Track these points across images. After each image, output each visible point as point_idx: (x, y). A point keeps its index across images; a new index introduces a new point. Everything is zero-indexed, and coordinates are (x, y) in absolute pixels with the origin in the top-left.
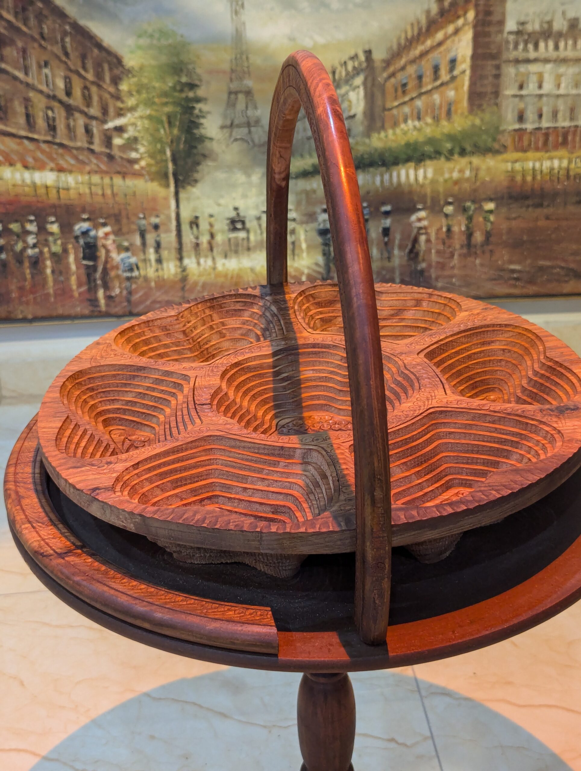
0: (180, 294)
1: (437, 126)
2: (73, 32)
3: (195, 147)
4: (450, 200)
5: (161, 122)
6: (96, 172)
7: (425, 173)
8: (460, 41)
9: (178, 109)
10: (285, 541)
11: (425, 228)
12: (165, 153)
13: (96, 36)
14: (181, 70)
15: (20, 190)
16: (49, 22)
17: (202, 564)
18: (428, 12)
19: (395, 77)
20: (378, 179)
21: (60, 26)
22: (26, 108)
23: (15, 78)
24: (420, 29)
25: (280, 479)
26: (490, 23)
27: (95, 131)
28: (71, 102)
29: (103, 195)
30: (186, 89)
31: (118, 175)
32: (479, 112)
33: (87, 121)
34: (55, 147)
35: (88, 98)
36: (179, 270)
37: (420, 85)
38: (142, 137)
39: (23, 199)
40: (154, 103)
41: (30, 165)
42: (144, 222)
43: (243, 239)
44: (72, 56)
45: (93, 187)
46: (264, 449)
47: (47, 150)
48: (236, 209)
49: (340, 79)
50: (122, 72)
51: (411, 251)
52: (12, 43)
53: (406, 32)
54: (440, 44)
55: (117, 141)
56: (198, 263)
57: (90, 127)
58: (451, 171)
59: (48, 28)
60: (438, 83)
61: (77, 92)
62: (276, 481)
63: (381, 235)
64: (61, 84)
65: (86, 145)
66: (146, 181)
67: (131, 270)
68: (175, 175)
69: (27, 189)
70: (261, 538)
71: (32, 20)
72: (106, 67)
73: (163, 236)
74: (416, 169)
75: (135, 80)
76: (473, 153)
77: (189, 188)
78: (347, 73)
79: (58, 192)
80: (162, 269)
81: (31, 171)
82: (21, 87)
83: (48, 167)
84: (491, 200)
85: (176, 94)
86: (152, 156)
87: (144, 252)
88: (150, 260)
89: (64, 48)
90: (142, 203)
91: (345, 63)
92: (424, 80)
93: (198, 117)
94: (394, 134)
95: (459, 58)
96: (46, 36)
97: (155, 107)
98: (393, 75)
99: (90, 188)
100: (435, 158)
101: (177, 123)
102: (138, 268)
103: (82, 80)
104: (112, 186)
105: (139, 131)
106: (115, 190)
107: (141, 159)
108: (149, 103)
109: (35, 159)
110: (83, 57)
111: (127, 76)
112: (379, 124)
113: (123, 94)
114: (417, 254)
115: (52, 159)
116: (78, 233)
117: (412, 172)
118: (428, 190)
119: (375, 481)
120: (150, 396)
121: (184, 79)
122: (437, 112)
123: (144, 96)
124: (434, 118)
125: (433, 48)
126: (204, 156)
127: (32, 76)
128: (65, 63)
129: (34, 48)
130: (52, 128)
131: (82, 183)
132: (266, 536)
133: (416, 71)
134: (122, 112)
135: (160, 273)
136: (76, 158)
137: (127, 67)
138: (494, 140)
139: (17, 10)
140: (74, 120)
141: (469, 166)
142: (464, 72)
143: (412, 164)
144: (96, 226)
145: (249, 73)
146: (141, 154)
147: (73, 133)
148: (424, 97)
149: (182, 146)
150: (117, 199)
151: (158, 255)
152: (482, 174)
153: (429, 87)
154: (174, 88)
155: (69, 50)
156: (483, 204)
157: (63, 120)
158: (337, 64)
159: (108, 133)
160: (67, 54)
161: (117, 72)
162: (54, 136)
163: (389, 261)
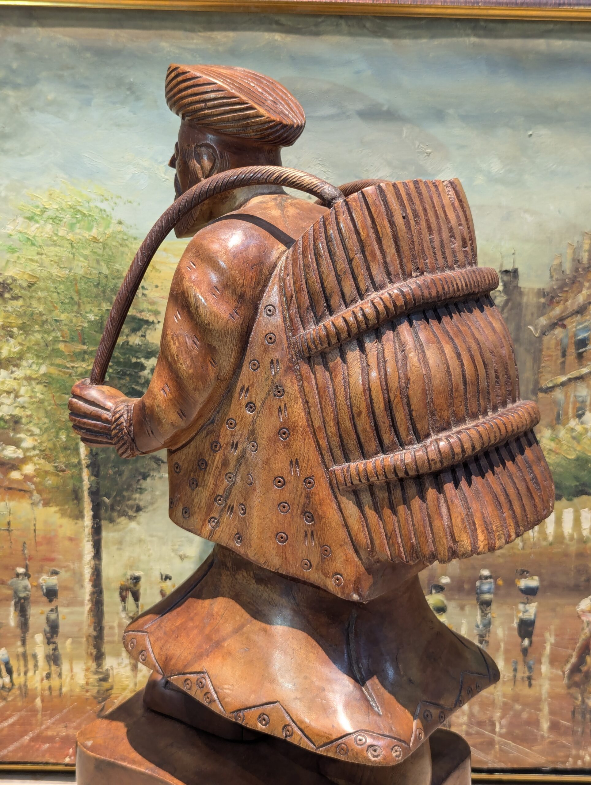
12: (75, 451)
19: (564, 326)
38: (29, 418)
40: (57, 353)
42: (26, 582)
51: (576, 669)
63: (516, 633)
66: (34, 505)
68: (94, 494)
73: (64, 611)
77: (123, 520)
88: (35, 656)
90: (24, 545)
97: (58, 361)
98: (560, 322)
105: (23, 406)
107: (24, 460)
108: (46, 352)
117: (586, 515)
123: (36, 336)
146: (26, 450)
151: (52, 646)
163: (530, 685)
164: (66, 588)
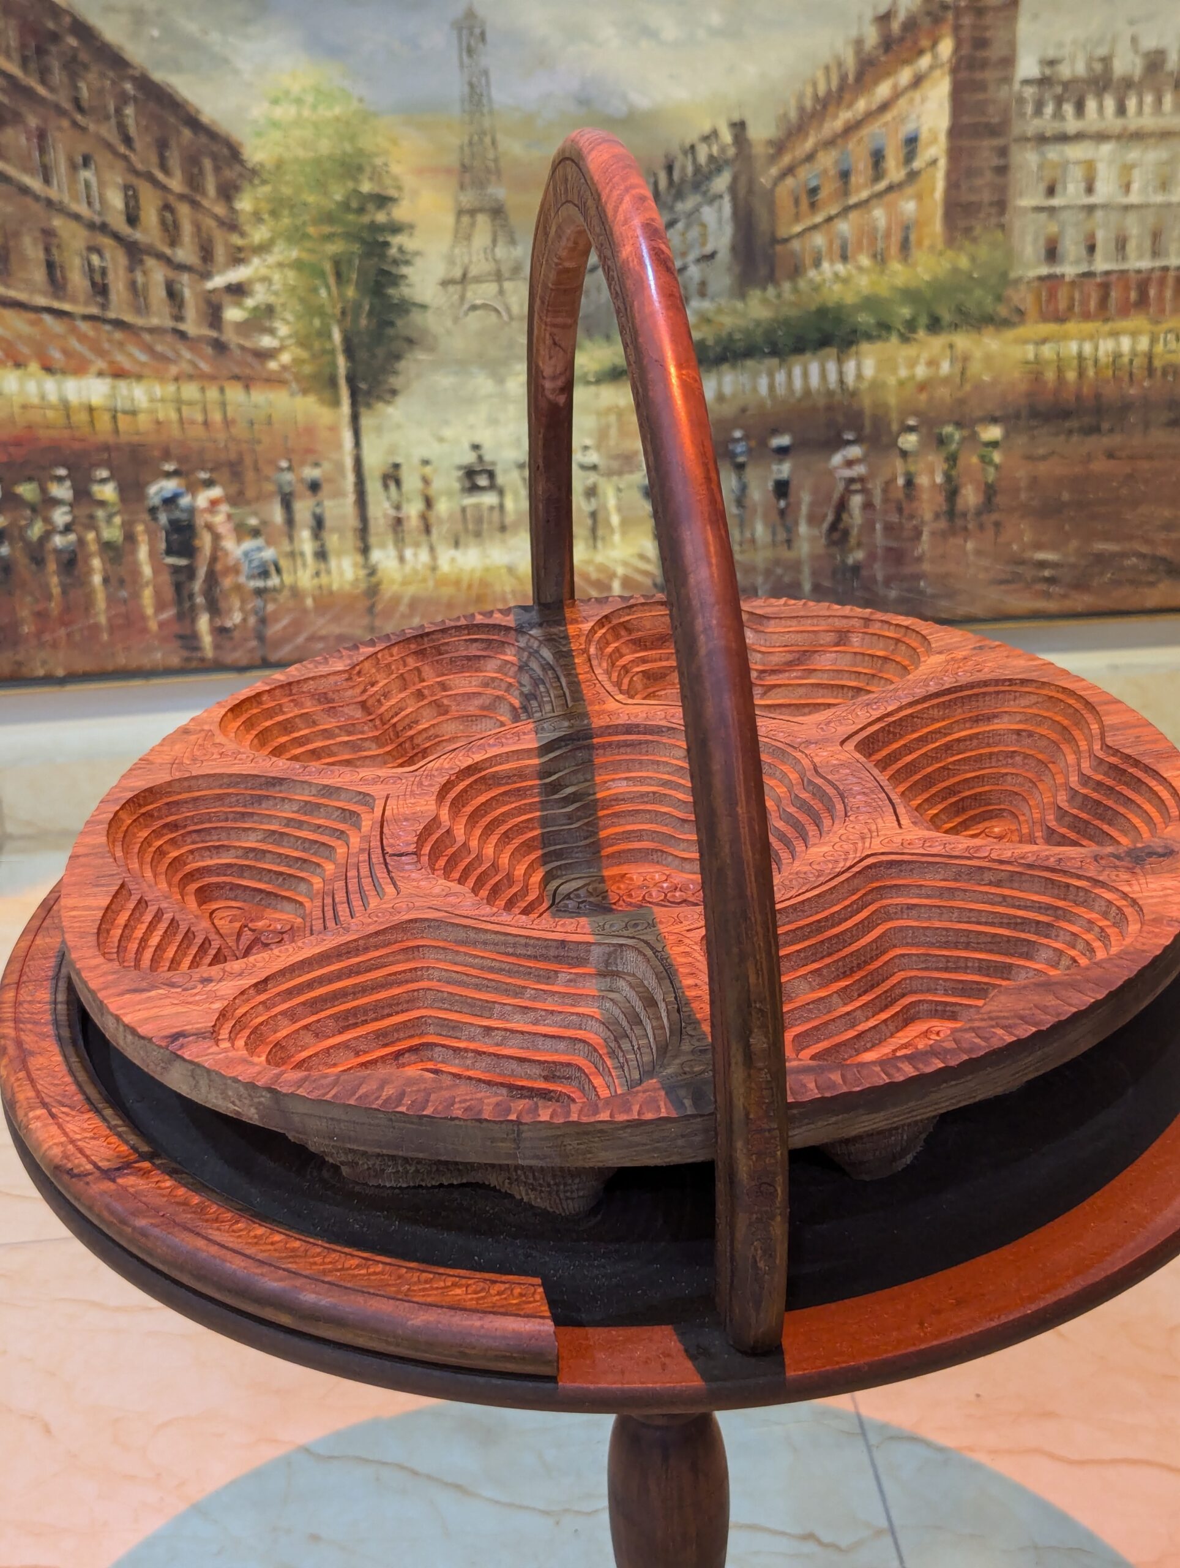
0: (365, 621)
1: (882, 272)
2: (140, 96)
3: (392, 324)
4: (911, 422)
5: (322, 274)
6: (191, 377)
7: (859, 367)
8: (923, 100)
9: (356, 248)
10: (567, 1141)
11: (861, 479)
12: (329, 337)
13: (186, 102)
14: (360, 169)
15: (35, 416)
16: (92, 76)
17: (400, 1188)
18: (859, 43)
19: (794, 176)
20: (763, 383)
21: (114, 83)
22: (47, 250)
23: (25, 190)
24: (843, 78)
25: (559, 1009)
26: (984, 64)
27: (187, 293)
28: (138, 235)
29: (206, 423)
30: (370, 207)
31: (233, 382)
32: (967, 243)
33: (171, 274)
34: (108, 327)
35: (171, 228)
36: (362, 573)
37: (845, 192)
38: (283, 305)
39: (42, 433)
40: (306, 236)
41: (57, 366)
42: (288, 477)
43: (491, 508)
44: (138, 145)
45: (184, 409)
46: (526, 945)
47: (91, 333)
48: (476, 447)
49: (683, 180)
50: (241, 175)
51: (833, 527)
52: (17, 118)
53: (815, 85)
54: (884, 107)
55: (233, 314)
56: (402, 559)
57: (177, 287)
58: (912, 363)
59: (89, 88)
60: (882, 185)
61: (150, 215)
62: (552, 1012)
63: (771, 495)
64: (116, 200)
65: (169, 323)
66: (292, 395)
67: (265, 574)
68: (351, 380)
69: (50, 414)
70: (518, 1135)
71: (56, 71)
72: (208, 164)
73: (328, 504)
74: (840, 361)
75: (267, 189)
76: (956, 326)
77: (380, 406)
78: (697, 169)
79: (114, 418)
80: (329, 572)
81: (59, 377)
82: (36, 208)
83: (94, 369)
84: (994, 420)
85: (351, 217)
86: (303, 342)
87: (291, 538)
88: (302, 554)
89: (122, 127)
90: (286, 437)
91: (692, 147)
92: (853, 179)
93: (396, 262)
94: (795, 290)
95: (924, 135)
96: (85, 104)
97: (308, 244)
98: (790, 171)
99: (179, 410)
100: (879, 337)
101: (354, 276)
102: (278, 571)
103: (159, 193)
104: (223, 405)
105: (276, 293)
106: (230, 414)
107: (282, 349)
108: (296, 236)
109: (67, 353)
110: (162, 146)
111: (251, 182)
112: (763, 271)
113: (242, 219)
114: (846, 533)
115: (101, 353)
116: (156, 501)
117: (832, 367)
118: (867, 402)
119: (750, 1014)
120: (292, 840)
121: (366, 187)
122: (880, 245)
123: (286, 221)
124: (874, 256)
125: (870, 116)
126: (410, 341)
127: (59, 185)
128: (125, 158)
129: (60, 129)
130: (101, 290)
131: (163, 400)
132: (529, 1130)
133: (837, 162)
134: (242, 255)
135: (324, 580)
136: (150, 350)
137: (250, 165)
138: (999, 298)
139: (28, 53)
140: (145, 273)
141: (948, 352)
142: (934, 162)
143: (833, 351)
144: (193, 488)
145: (498, 173)
146: (282, 339)
147: (142, 299)
148: (853, 215)
149: (363, 322)
150: (234, 431)
151: (319, 543)
152: (975, 368)
153: (864, 194)
154: (345, 206)
155: (132, 131)
156: (978, 429)
157: (122, 272)
158: (676, 150)
159: (214, 298)
160: (128, 141)
161: (229, 174)
162: (104, 306)
163: (789, 548)
164: (330, 480)
